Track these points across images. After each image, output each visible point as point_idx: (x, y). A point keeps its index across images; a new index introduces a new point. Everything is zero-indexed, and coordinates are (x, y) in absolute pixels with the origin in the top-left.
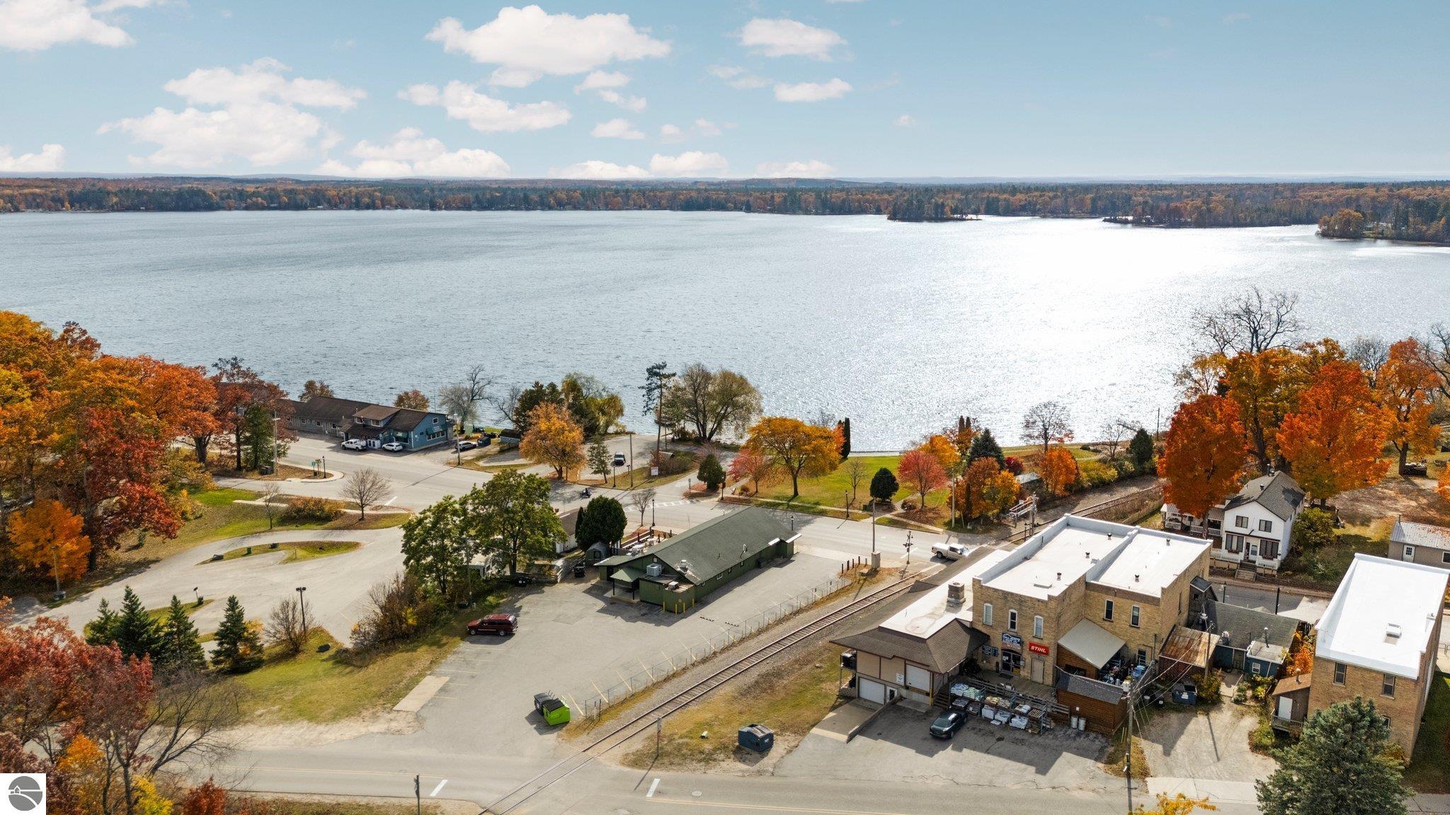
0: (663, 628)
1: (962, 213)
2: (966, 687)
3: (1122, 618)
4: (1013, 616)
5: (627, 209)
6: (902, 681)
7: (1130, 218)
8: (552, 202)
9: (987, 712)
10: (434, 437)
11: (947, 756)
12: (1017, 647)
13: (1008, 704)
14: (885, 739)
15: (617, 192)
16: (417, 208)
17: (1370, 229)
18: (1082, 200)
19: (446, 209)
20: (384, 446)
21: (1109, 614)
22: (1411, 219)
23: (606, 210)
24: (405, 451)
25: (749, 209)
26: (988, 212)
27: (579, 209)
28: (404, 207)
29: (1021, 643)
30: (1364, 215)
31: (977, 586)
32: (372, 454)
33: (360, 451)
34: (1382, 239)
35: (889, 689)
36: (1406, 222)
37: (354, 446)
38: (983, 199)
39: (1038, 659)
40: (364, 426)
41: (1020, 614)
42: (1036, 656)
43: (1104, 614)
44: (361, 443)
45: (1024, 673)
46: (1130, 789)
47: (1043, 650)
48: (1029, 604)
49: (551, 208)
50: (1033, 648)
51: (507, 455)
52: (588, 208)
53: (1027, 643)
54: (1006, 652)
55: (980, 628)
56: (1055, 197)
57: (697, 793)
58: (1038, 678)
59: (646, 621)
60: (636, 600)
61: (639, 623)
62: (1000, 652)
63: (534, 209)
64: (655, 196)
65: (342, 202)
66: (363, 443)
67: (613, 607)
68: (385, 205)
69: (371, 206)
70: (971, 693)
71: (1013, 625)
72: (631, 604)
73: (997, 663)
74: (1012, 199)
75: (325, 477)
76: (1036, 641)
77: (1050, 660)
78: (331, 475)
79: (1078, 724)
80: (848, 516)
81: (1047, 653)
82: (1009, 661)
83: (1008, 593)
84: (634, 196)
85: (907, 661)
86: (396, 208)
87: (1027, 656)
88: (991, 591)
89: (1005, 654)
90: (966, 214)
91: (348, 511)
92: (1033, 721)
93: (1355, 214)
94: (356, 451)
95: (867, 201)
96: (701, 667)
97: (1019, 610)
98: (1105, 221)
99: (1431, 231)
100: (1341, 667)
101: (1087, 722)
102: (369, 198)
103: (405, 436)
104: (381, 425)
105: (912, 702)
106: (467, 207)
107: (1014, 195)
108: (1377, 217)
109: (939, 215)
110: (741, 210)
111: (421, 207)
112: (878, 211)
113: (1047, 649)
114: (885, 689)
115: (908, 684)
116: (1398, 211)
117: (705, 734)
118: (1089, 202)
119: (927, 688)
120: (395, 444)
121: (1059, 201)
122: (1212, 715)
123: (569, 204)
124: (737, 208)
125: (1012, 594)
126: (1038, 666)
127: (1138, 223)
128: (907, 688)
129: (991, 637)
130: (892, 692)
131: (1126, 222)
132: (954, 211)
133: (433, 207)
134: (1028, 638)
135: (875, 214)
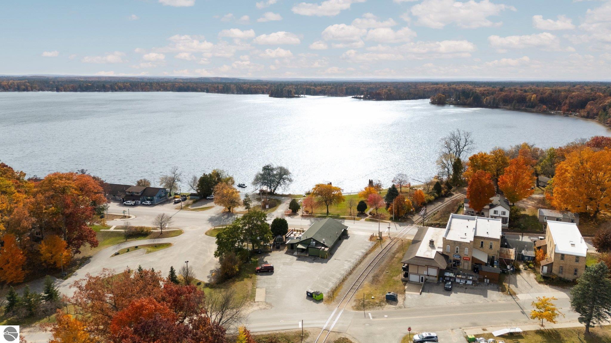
0: (324, 264)
1: (298, 94)
2: (449, 273)
3: (486, 246)
4: (457, 248)
5: (152, 91)
6: (426, 273)
7: (362, 96)
8: (117, 88)
9: (458, 281)
10: (162, 198)
11: (453, 295)
12: (459, 259)
13: (464, 277)
14: (432, 292)
15: (146, 83)
16: (49, 91)
17: (447, 101)
18: (342, 89)
19: (65, 91)
20: (143, 203)
21: (482, 246)
22: (461, 97)
23: (142, 91)
24: (152, 205)
25: (208, 91)
26: (307, 94)
27: (129, 91)
28: (42, 90)
29: (460, 257)
30: (446, 96)
31: (444, 240)
32: (139, 207)
33: (133, 205)
34: (452, 104)
35: (421, 276)
36: (459, 99)
37: (130, 204)
38: (304, 89)
39: (466, 262)
40: (132, 195)
41: (460, 248)
42: (465, 261)
43: (480, 246)
44: (133, 203)
45: (461, 267)
46: (514, 299)
47: (468, 259)
48: (463, 244)
49: (116, 91)
50: (464, 258)
51: (198, 203)
52: (133, 91)
53: (462, 257)
54: (455, 261)
55: (445, 253)
56: (332, 88)
57: (386, 316)
58: (466, 268)
59: (316, 262)
60: (307, 255)
61: (315, 263)
62: (452, 261)
63: (108, 91)
64: (164, 85)
65: (10, 88)
66: (134, 202)
67: (300, 258)
68: (32, 89)
69: (26, 90)
70: (452, 275)
71: (457, 252)
72: (306, 257)
73: (451, 265)
74: (316, 88)
75: (129, 218)
76: (465, 256)
77: (470, 263)
78: (131, 217)
79: (487, 281)
80: (354, 219)
81: (469, 260)
82: (455, 263)
83: (456, 241)
84: (154, 85)
85: (428, 266)
86: (39, 90)
87: (462, 261)
88: (449, 241)
89: (454, 261)
90: (300, 95)
91: (153, 231)
92: (474, 281)
93: (443, 95)
94: (131, 206)
95: (258, 89)
96: (351, 276)
97: (460, 247)
98: (353, 97)
99: (468, 102)
100: (563, 255)
101: (490, 280)
102: (24, 86)
103: (152, 198)
104: (140, 194)
105: (430, 280)
106: (75, 90)
107: (316, 87)
108: (450, 97)
109: (289, 95)
110: (204, 91)
111: (52, 90)
112: (263, 93)
113: (469, 258)
114: (420, 277)
115: (428, 274)
116: (457, 94)
117: (373, 297)
118: (345, 90)
119: (436, 275)
120: (148, 202)
121: (333, 90)
122: (521, 274)
123: (125, 89)
124: (202, 90)
125: (457, 241)
126: (466, 264)
127: (365, 99)
128: (428, 275)
129: (449, 256)
130: (422, 278)
131: (360, 98)
132: (295, 94)
133: (58, 90)
134: (463, 255)
135: (262, 94)
